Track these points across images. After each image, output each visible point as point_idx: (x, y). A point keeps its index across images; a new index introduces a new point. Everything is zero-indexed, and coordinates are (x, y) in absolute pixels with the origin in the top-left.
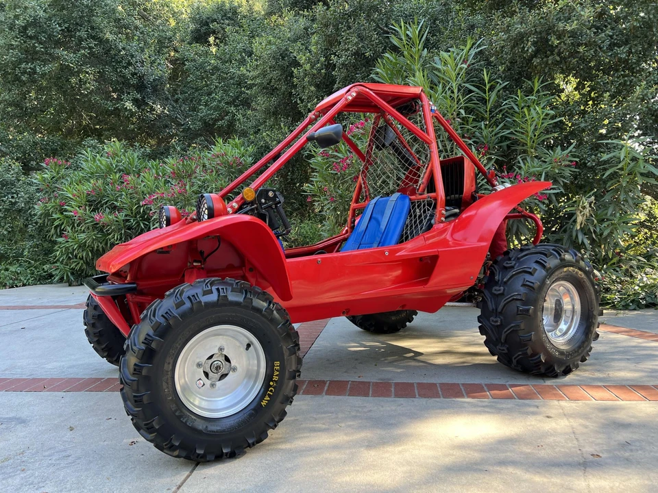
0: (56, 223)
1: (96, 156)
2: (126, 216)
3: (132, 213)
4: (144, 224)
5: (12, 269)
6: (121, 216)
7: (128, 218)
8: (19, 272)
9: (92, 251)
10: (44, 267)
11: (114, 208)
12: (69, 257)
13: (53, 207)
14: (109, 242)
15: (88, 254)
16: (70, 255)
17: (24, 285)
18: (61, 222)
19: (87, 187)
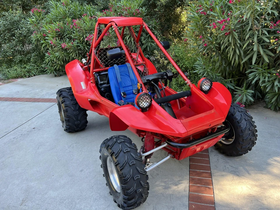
0: (44, 45)
1: (57, 4)
2: (78, 43)
3: (80, 41)
4: (87, 47)
5: (28, 67)
6: (75, 43)
7: (78, 44)
8: (31, 68)
9: (63, 61)
10: (42, 65)
11: (70, 38)
12: (53, 63)
13: (40, 37)
14: (71, 57)
15: (61, 62)
16: (53, 62)
17: (34, 75)
18: (45, 45)
19: (55, 26)
